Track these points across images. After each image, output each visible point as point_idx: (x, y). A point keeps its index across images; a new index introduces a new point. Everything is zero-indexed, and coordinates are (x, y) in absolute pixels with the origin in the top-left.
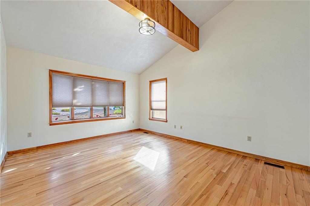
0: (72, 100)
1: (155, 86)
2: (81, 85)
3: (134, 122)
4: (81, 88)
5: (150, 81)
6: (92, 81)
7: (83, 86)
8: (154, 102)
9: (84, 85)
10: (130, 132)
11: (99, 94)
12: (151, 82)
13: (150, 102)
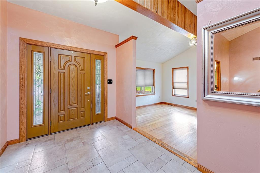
1: (176, 72)
3: (160, 97)
5: (172, 69)
8: (176, 84)
10: (157, 104)
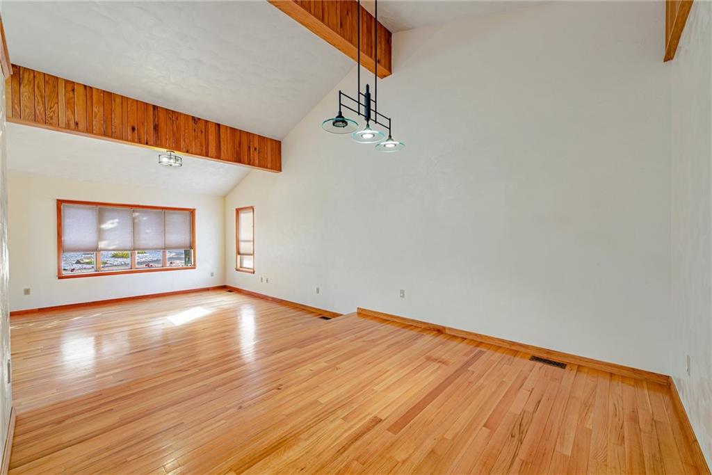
0: (97, 242)
1: (242, 217)
2: (113, 219)
3: (214, 274)
4: (113, 223)
5: (237, 209)
6: (134, 211)
7: (117, 220)
8: (244, 243)
9: (119, 219)
11: (148, 231)
12: (238, 211)
13: (238, 242)
